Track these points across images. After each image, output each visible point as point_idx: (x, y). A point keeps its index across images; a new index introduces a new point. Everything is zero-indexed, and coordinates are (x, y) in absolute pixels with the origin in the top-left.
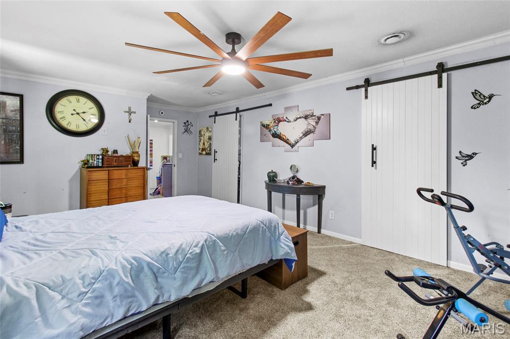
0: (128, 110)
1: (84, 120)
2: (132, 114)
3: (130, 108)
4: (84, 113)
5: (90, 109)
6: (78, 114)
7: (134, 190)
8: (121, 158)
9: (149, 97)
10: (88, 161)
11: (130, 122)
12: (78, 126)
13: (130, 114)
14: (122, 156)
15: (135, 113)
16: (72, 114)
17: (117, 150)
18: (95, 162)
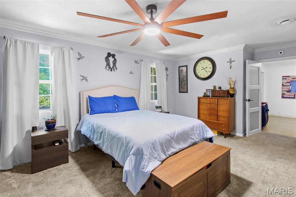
0: (229, 61)
1: (206, 71)
2: (232, 63)
3: (231, 59)
4: (206, 68)
5: (209, 65)
6: (204, 69)
7: (222, 112)
8: (220, 92)
9: (244, 47)
10: (205, 93)
11: (231, 68)
12: (204, 75)
13: (231, 63)
14: (223, 90)
15: (234, 61)
16: (202, 70)
17: (220, 87)
18: (208, 93)
